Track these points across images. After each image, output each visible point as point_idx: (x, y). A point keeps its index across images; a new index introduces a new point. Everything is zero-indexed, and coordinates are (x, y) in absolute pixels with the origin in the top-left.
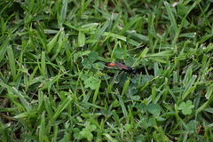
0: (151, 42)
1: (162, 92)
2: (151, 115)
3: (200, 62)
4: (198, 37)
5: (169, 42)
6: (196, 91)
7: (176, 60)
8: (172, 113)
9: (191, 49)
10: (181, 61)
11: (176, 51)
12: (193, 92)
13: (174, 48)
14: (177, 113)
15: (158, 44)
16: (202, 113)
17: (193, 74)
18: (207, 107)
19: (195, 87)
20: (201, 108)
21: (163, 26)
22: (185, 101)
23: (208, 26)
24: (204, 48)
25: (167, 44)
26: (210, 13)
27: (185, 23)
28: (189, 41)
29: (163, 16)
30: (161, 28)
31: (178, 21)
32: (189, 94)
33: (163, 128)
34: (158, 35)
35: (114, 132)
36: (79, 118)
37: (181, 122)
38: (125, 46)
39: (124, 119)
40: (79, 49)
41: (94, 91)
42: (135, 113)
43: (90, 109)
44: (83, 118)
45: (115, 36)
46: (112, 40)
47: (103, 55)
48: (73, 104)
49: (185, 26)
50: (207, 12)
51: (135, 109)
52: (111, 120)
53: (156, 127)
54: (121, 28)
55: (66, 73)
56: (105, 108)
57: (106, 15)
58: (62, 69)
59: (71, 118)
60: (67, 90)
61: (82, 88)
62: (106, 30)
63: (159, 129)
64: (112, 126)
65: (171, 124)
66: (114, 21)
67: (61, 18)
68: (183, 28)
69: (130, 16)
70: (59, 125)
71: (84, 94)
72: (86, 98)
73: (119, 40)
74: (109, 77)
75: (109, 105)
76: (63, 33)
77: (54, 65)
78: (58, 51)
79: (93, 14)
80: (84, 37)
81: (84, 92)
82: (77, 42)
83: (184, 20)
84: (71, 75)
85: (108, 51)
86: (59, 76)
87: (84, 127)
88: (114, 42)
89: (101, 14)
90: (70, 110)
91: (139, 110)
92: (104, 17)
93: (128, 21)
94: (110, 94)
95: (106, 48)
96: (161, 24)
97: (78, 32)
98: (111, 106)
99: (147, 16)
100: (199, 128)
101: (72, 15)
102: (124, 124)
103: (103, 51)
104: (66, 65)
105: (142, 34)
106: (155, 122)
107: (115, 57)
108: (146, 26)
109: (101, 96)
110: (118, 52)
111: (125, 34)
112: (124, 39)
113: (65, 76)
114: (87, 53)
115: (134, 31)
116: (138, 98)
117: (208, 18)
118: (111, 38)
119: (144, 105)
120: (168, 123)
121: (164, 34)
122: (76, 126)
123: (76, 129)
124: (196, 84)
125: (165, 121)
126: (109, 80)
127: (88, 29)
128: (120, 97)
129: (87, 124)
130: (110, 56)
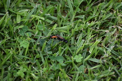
0: (59, 20)
1: (65, 49)
2: (58, 62)
3: (87, 32)
4: (85, 18)
5: (69, 20)
6: (84, 49)
7: (73, 31)
8: (70, 61)
9: (81, 25)
10: (76, 32)
11: (73, 26)
12: (82, 49)
13: (72, 24)
14: (73, 61)
15: (63, 22)
16: (87, 62)
17: (83, 39)
18: (90, 58)
19: (83, 46)
20: (87, 58)
21: (66, 12)
22: (78, 54)
23: (91, 12)
24: (89, 24)
25: (68, 22)
26: (92, 4)
27: (78, 10)
28: (80, 20)
29: (66, 6)
30: (65, 13)
31: (74, 9)
32: (80, 51)
33: (65, 70)
34: (63, 16)
35: (37, 72)
36: (16, 64)
37: (75, 67)
38: (44, 23)
39: (43, 65)
40: (17, 24)
41: (26, 49)
42: (49, 61)
43: (23, 59)
44: (19, 65)
45: (38, 17)
46: (36, 19)
47: (31, 28)
48: (13, 56)
49: (78, 12)
50: (90, 4)
51: (49, 59)
52: (35, 65)
53: (61, 70)
54: (42, 13)
55: (9, 38)
56: (32, 59)
57: (33, 5)
58: (7, 36)
59: (12, 64)
60: (10, 48)
61: (19, 47)
62: (33, 14)
63: (63, 70)
64: (36, 69)
65: (69, 68)
66: (37, 8)
67: (6, 6)
68: (77, 13)
69: (47, 5)
70: (5, 69)
71: (20, 51)
72: (21, 52)
73: (40, 19)
74: (34, 41)
75: (34, 57)
76: (8, 15)
77: (2, 34)
78: (5, 25)
79: (26, 4)
80: (20, 17)
81: (20, 49)
82: (16, 20)
83: (78, 8)
84: (12, 39)
85: (34, 26)
86: (5, 40)
87: (19, 70)
88: (37, 20)
89: (30, 4)
90: (12, 60)
91: (51, 60)
92: (32, 6)
93: (46, 8)
94: (35, 51)
95: (33, 24)
96: (65, 10)
97: (16, 15)
98: (35, 57)
99: (56, 6)
100: (85, 70)
101: (13, 5)
102: (43, 68)
103: (31, 25)
104: (10, 34)
105: (54, 16)
106: (60, 67)
107: (38, 29)
108: (56, 11)
109: (30, 51)
110: (39, 26)
111: (44, 16)
112: (43, 19)
113: (9, 40)
114: (22, 27)
115: (49, 14)
116: (51, 53)
117: (92, 7)
118: (35, 18)
119: (54, 57)
120: (68, 67)
121: (66, 16)
122: (15, 69)
123: (15, 71)
124: (84, 45)
125: (66, 66)
126: (34, 42)
127: (22, 13)
128: (41, 52)
129: (21, 68)
130: (35, 29)
